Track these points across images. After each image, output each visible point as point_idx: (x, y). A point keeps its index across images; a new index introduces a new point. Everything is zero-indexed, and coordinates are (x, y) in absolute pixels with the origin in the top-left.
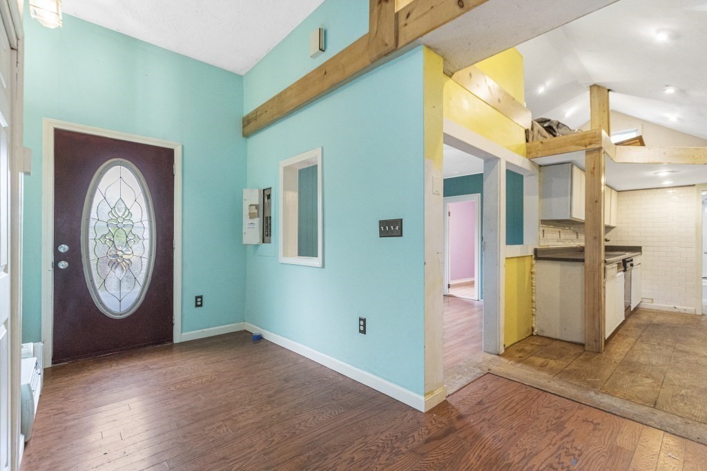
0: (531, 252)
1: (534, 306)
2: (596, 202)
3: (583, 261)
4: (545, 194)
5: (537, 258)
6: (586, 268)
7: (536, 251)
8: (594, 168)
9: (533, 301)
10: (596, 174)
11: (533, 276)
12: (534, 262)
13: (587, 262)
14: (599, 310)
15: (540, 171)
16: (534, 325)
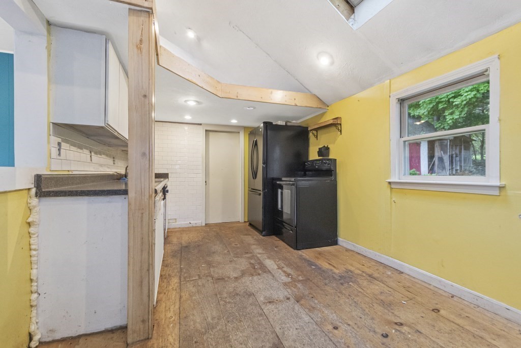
0: (29, 183)
1: (34, 289)
2: (145, 96)
3: (125, 192)
4: (58, 76)
5: (41, 193)
6: (129, 204)
7: (39, 179)
8: (141, 41)
9: (31, 280)
10: (144, 51)
11: (32, 230)
12: (35, 201)
13: (132, 193)
14: (148, 270)
15: (49, 32)
16: (33, 328)
